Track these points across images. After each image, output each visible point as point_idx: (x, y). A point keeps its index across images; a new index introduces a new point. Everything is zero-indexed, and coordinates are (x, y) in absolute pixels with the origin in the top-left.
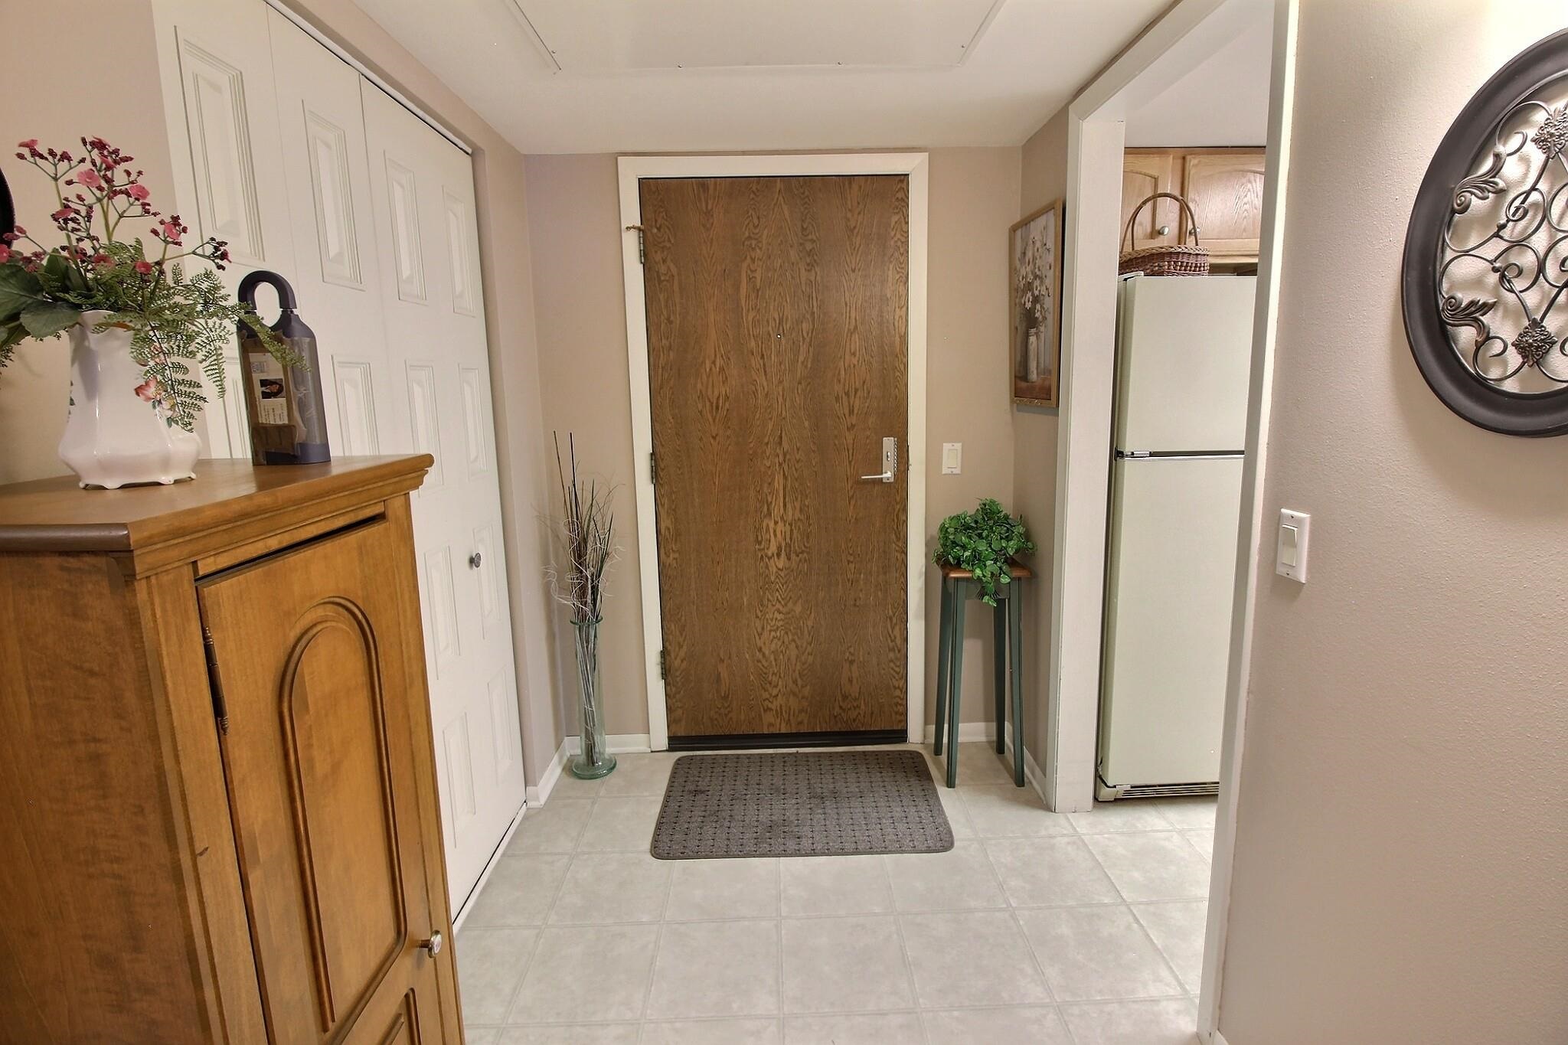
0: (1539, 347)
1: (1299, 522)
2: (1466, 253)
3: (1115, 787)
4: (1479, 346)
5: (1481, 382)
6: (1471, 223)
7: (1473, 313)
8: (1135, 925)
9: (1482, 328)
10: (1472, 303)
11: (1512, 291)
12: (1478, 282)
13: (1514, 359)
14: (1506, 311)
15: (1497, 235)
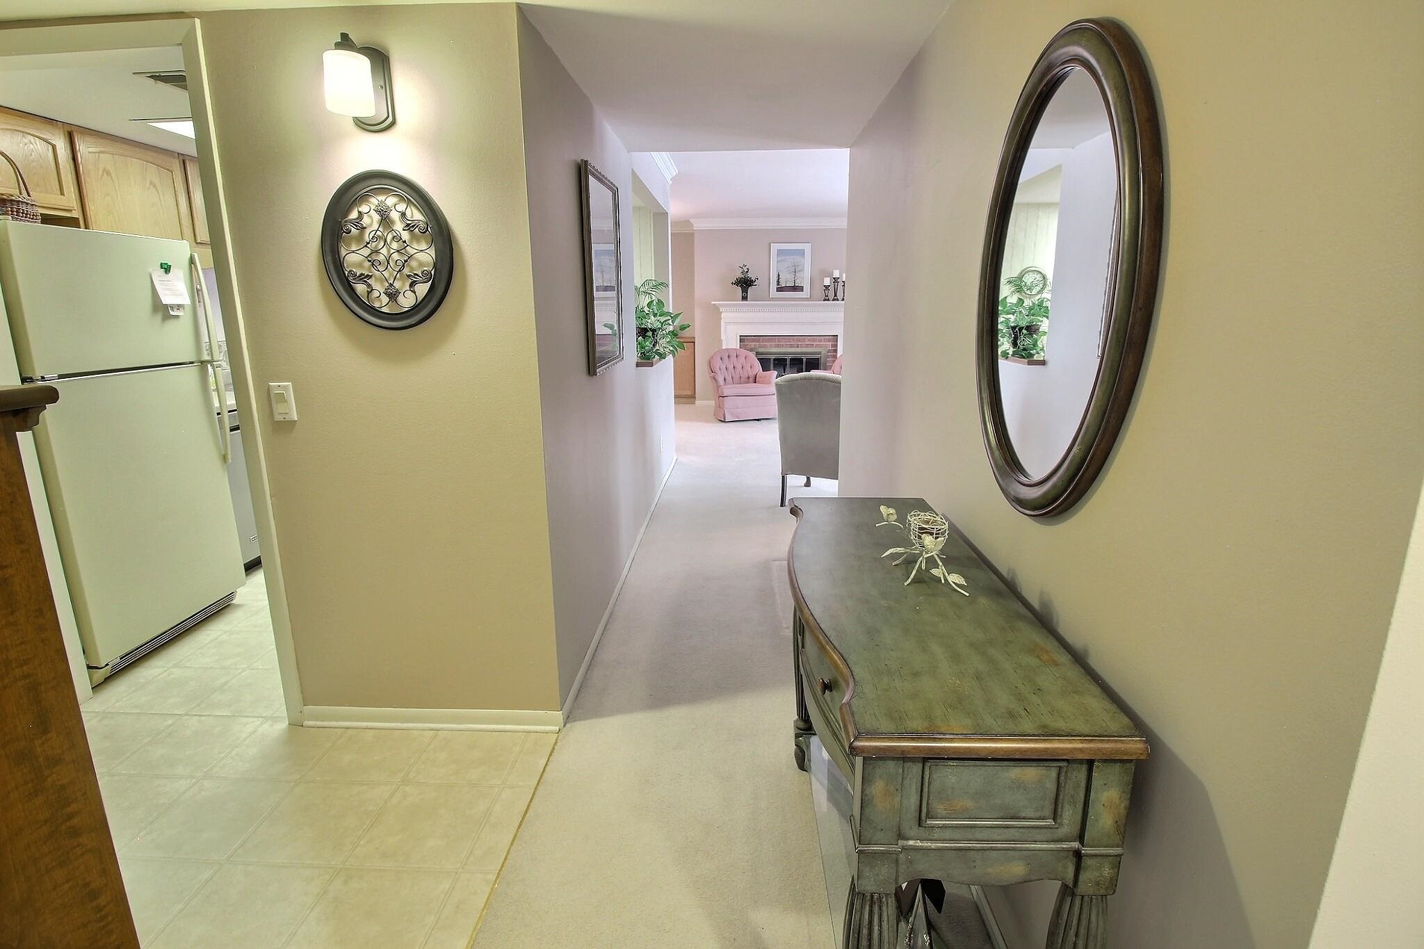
0: (395, 294)
1: (286, 388)
2: (353, 252)
3: (107, 665)
4: (369, 293)
5: (373, 308)
6: (352, 238)
7: (363, 278)
8: (203, 718)
9: (369, 286)
10: (362, 274)
11: (379, 271)
12: (360, 265)
13: (385, 299)
14: (376, 279)
15: (366, 246)
